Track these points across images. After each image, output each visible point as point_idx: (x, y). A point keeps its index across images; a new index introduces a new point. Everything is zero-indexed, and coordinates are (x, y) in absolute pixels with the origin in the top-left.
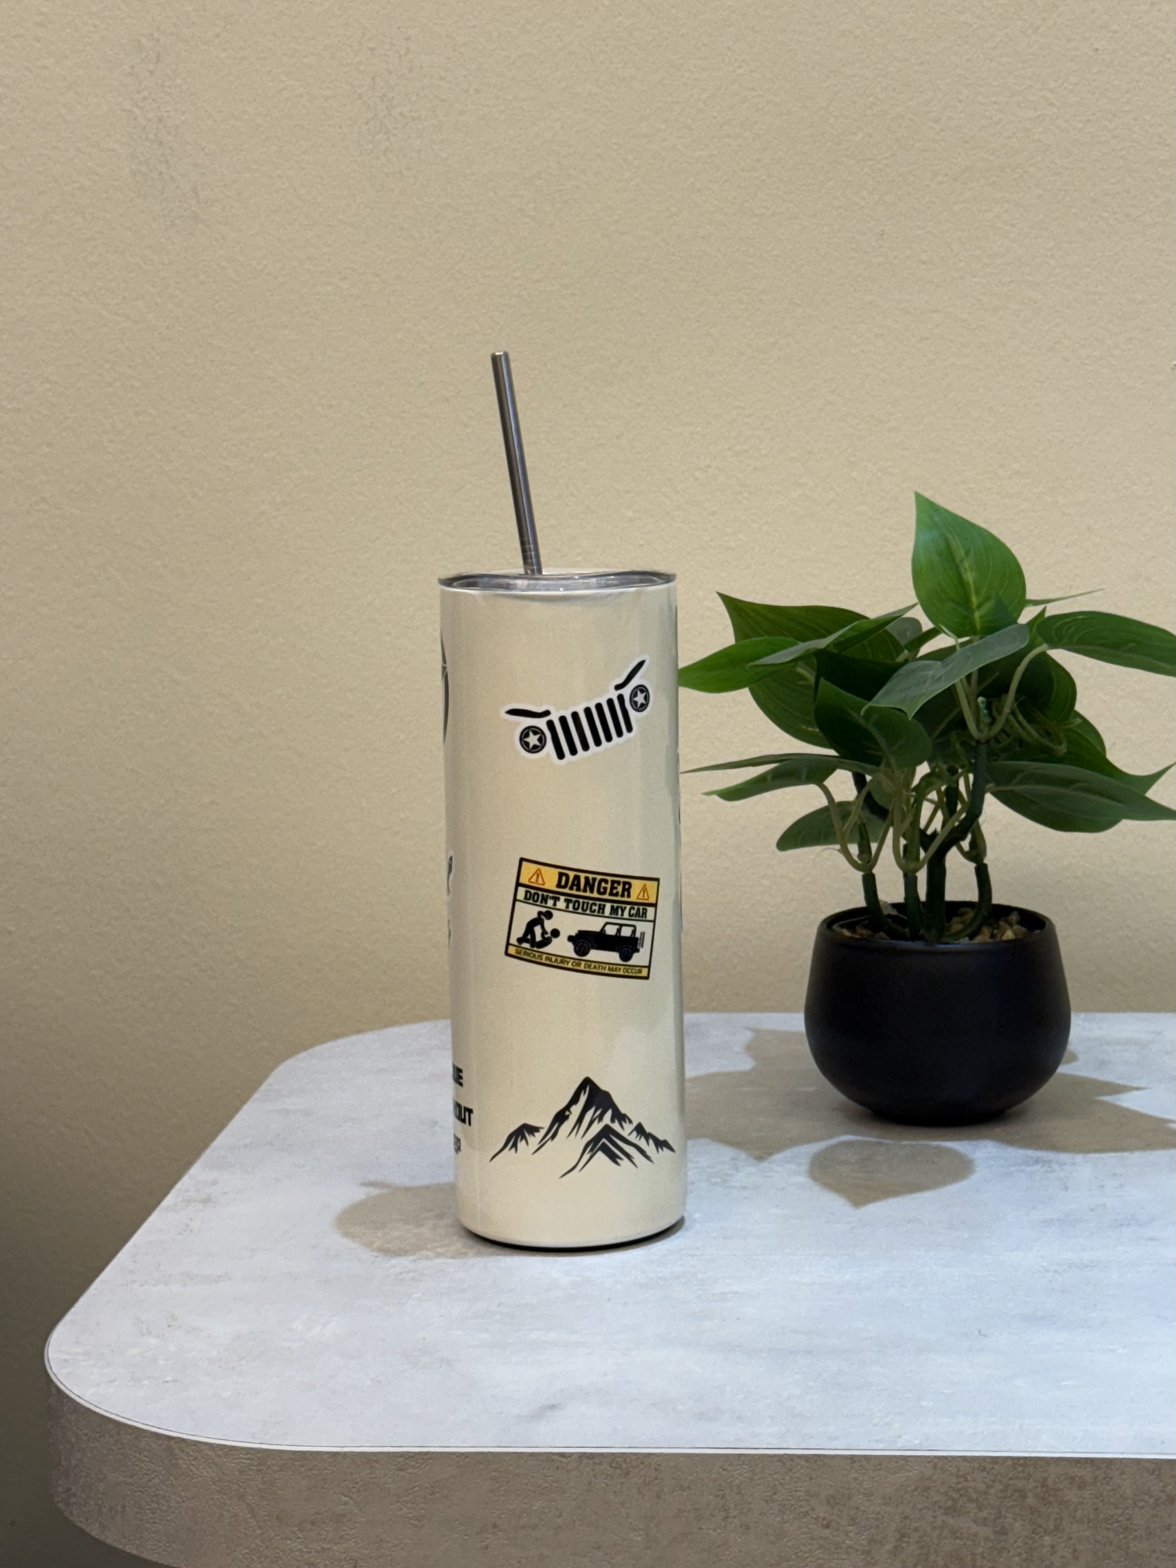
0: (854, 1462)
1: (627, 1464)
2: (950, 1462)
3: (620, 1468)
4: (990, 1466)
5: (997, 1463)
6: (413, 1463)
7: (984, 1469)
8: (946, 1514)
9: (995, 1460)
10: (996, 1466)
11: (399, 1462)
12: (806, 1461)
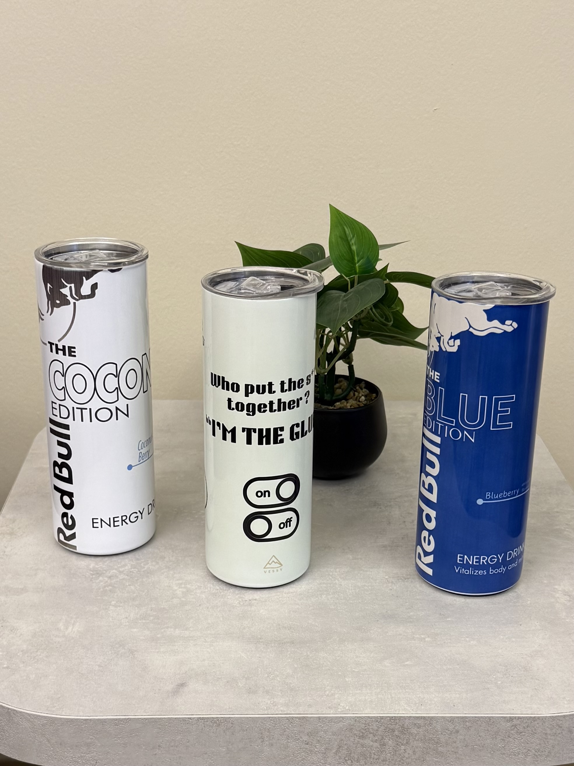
0: (320, 719)
1: (219, 721)
2: (362, 719)
3: (216, 723)
4: (380, 720)
5: (382, 719)
6: (122, 723)
7: (377, 721)
8: (359, 739)
9: (382, 718)
10: (382, 720)
11: (116, 722)
12: (299, 719)
